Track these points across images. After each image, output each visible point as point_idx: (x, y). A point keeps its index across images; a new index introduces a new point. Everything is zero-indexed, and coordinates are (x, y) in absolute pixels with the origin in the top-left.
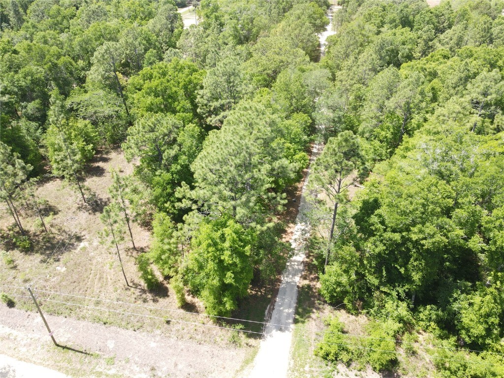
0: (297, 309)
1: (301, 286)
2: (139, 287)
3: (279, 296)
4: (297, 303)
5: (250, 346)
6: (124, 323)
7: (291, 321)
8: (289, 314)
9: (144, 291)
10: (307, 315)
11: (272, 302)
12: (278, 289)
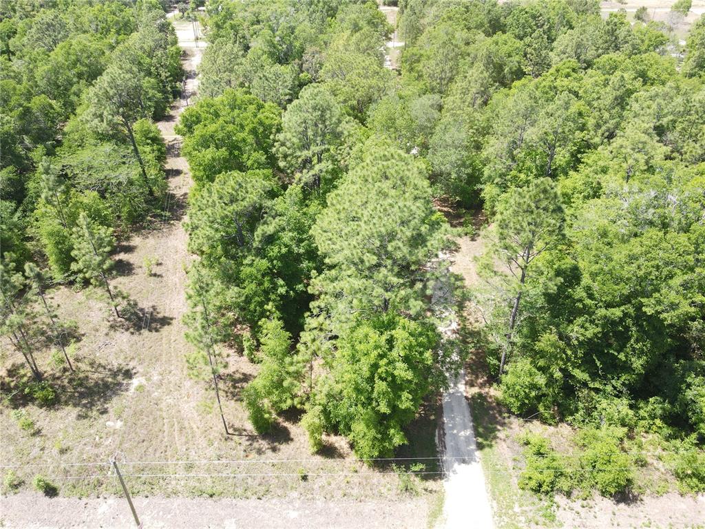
0: (475, 429)
1: (470, 397)
2: (244, 433)
3: (445, 415)
4: (473, 421)
5: (431, 492)
6: (239, 491)
7: (473, 447)
8: (467, 438)
9: (252, 438)
10: (492, 435)
11: (438, 424)
12: (441, 406)
